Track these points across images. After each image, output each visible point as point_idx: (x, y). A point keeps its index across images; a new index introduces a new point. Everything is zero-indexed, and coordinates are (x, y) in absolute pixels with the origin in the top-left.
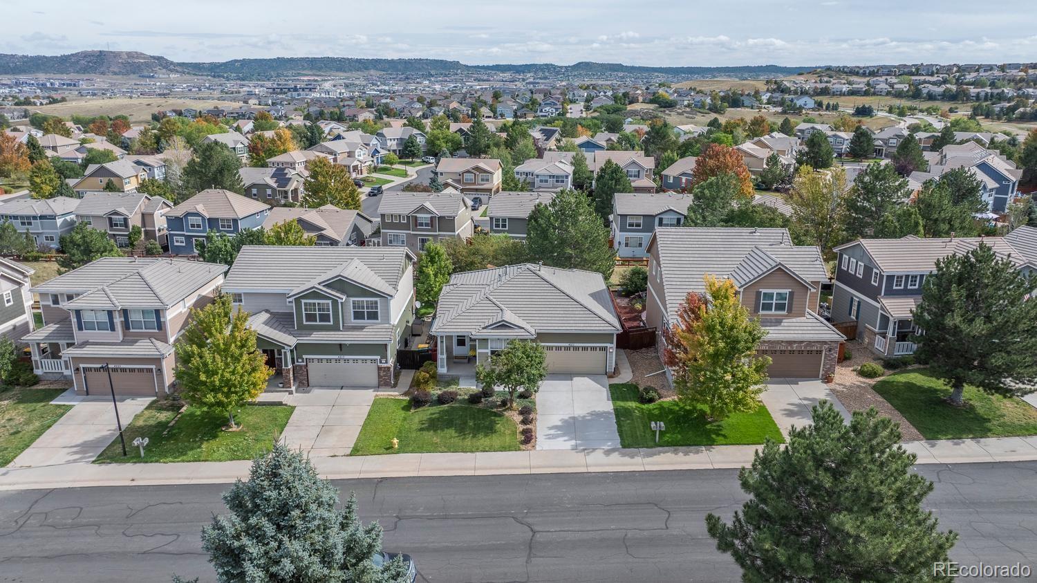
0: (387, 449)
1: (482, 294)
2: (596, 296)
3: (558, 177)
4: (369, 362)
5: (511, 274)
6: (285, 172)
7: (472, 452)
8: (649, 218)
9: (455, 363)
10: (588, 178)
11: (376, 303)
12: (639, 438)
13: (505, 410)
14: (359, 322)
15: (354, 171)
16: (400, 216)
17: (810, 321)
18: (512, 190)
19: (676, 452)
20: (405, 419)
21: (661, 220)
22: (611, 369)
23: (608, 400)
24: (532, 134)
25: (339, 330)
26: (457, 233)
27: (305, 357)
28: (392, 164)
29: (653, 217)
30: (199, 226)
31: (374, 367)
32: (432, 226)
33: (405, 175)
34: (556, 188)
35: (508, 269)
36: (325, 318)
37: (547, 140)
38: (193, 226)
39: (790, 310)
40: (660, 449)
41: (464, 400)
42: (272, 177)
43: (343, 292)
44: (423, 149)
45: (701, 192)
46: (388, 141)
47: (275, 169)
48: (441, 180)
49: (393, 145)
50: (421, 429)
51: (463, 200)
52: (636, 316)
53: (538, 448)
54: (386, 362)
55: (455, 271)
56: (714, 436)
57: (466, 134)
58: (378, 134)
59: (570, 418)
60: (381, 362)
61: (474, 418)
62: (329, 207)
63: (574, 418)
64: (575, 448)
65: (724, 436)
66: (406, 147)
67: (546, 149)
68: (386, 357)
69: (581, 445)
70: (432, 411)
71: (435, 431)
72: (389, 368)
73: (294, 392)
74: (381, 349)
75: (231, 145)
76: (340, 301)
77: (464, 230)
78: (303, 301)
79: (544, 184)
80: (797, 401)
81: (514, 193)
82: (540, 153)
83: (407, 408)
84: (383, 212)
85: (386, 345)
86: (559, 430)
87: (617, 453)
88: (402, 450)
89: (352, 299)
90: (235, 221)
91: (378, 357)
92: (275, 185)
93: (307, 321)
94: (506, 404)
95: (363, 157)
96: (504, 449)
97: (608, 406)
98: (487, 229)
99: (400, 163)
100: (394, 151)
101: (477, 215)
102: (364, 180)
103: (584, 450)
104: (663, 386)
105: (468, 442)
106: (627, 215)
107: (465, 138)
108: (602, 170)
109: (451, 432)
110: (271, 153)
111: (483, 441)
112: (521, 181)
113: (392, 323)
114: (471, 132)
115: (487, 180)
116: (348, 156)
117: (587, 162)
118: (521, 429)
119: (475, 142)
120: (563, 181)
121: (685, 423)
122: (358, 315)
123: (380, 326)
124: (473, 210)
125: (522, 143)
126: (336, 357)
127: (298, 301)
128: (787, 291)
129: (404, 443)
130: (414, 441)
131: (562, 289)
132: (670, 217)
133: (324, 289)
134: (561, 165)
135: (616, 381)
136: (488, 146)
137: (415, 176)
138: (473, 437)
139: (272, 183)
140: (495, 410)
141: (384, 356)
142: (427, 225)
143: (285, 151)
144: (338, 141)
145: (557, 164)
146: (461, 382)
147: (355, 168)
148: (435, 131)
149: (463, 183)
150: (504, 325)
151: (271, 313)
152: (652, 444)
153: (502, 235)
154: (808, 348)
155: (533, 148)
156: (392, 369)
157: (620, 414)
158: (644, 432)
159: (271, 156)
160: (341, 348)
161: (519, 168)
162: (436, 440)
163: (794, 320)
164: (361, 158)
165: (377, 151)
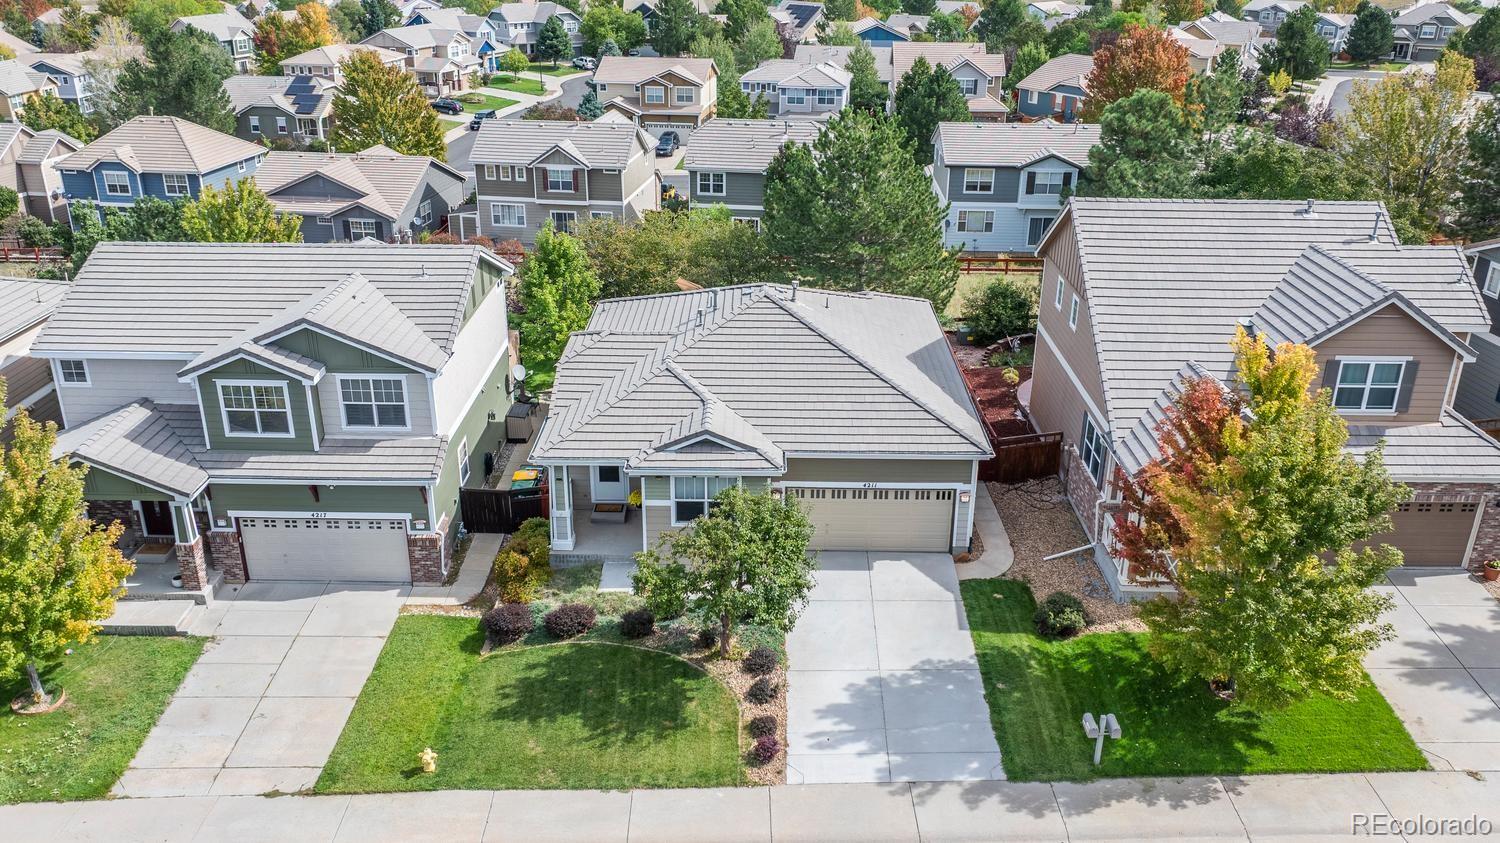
0: (408, 774)
1: (659, 358)
2: (921, 359)
3: (822, 92)
4: (386, 527)
5: (728, 309)
6: (312, 84)
7: (623, 788)
8: (1007, 172)
9: (594, 521)
10: (878, 96)
11: (398, 384)
12: (1050, 750)
13: (708, 659)
14: (361, 431)
15: (445, 82)
16: (513, 168)
17: (1453, 432)
18: (734, 116)
19: (1149, 796)
20: (464, 678)
21: (1032, 177)
22: (962, 540)
23: (961, 628)
24: (773, 14)
25: (311, 451)
26: (625, 202)
27: (232, 514)
28: (516, 70)
29: (1016, 170)
30: (124, 189)
31: (398, 539)
32: (576, 189)
33: (541, 90)
34: (820, 113)
35: (720, 295)
36: (274, 422)
37: (800, 25)
38: (113, 188)
39: (1404, 406)
40: (1106, 784)
41: (610, 626)
42: (287, 94)
43: (315, 359)
44: (574, 43)
45: (1119, 119)
46: (511, 29)
47: (292, 79)
48: (602, 98)
49: (520, 35)
50: (501, 714)
51: (638, 135)
52: (1004, 395)
53: (791, 776)
54: (427, 527)
55: (606, 293)
56: (1240, 746)
57: (654, 15)
58: (492, 16)
59: (871, 681)
60: (413, 527)
61: (632, 682)
62: (379, 150)
63: (879, 682)
64: (886, 779)
65: (1267, 746)
66: (543, 39)
67: (798, 43)
68: (425, 516)
69: (901, 769)
70: (532, 659)
71: (533, 720)
72: (433, 542)
73: (209, 599)
74: (414, 498)
75: (223, 37)
76: (306, 382)
77: (641, 195)
78: (220, 383)
79: (794, 107)
80: (1428, 637)
81: (737, 121)
82: (788, 50)
83: (471, 646)
84: (480, 161)
85: (423, 489)
86: (845, 721)
87: (996, 798)
88: (443, 781)
89: (339, 376)
90: (194, 179)
91: (408, 516)
92: (292, 110)
93: (232, 430)
94: (713, 642)
95: (462, 57)
96: (704, 779)
97: (960, 647)
98: (685, 195)
99: (531, 69)
100: (523, 47)
101: (668, 167)
102: (463, 100)
103: (912, 784)
104: (1093, 590)
105: (613, 756)
106: (964, 167)
107: (650, 23)
108: (907, 78)
109: (572, 725)
110: (292, 50)
111: (654, 753)
112: (753, 99)
113: (439, 432)
114: (661, 10)
115: (690, 99)
116: (435, 56)
117: (877, 65)
118: (749, 718)
119: (670, 29)
120: (831, 101)
121: (1161, 704)
122: (357, 415)
123: (409, 441)
124: (658, 155)
125: (754, 29)
126: (308, 515)
127: (206, 381)
128: (1402, 360)
129: (454, 755)
130: (479, 752)
131: (846, 346)
132: (1051, 170)
133: (268, 354)
134: (827, 70)
135: (974, 571)
136: (692, 37)
137: (560, 92)
138: (628, 740)
139: (287, 104)
140: (684, 657)
141: (421, 514)
142: (566, 185)
143: (317, 45)
144: (416, 27)
145: (821, 67)
146: (607, 573)
147: (448, 77)
148: (596, 10)
149: (644, 105)
150: (707, 443)
151: (154, 408)
152: (1084, 769)
153: (714, 207)
154: (1446, 499)
155: (775, 38)
156: (441, 543)
157: (996, 670)
158: (1061, 730)
159: (291, 53)
160: (315, 495)
161: (751, 76)
162: (533, 747)
163: (1412, 430)
164: (458, 59)
165: (488, 46)
